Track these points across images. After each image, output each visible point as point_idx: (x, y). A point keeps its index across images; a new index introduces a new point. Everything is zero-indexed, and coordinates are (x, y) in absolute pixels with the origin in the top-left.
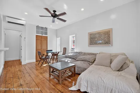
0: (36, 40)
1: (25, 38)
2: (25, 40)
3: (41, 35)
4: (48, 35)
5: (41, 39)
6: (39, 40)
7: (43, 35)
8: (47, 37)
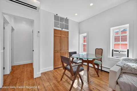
0: (54, 36)
1: (39, 32)
2: (38, 36)
3: (61, 29)
4: (70, 30)
5: (60, 35)
6: (58, 36)
7: (63, 30)
8: (68, 32)
